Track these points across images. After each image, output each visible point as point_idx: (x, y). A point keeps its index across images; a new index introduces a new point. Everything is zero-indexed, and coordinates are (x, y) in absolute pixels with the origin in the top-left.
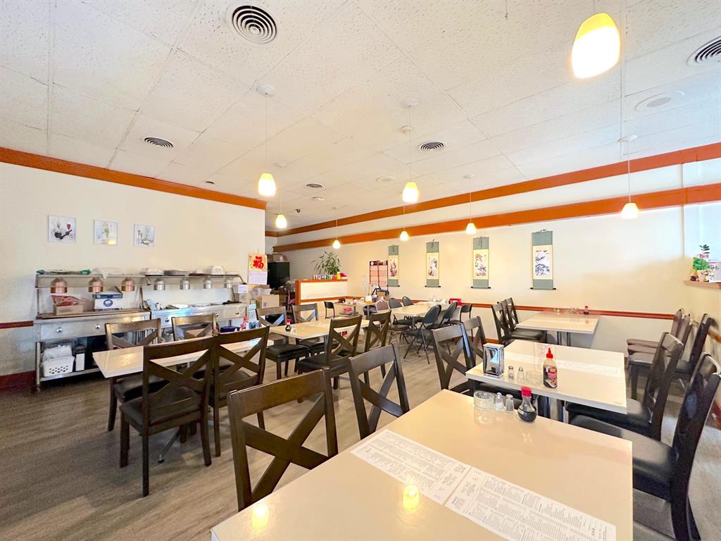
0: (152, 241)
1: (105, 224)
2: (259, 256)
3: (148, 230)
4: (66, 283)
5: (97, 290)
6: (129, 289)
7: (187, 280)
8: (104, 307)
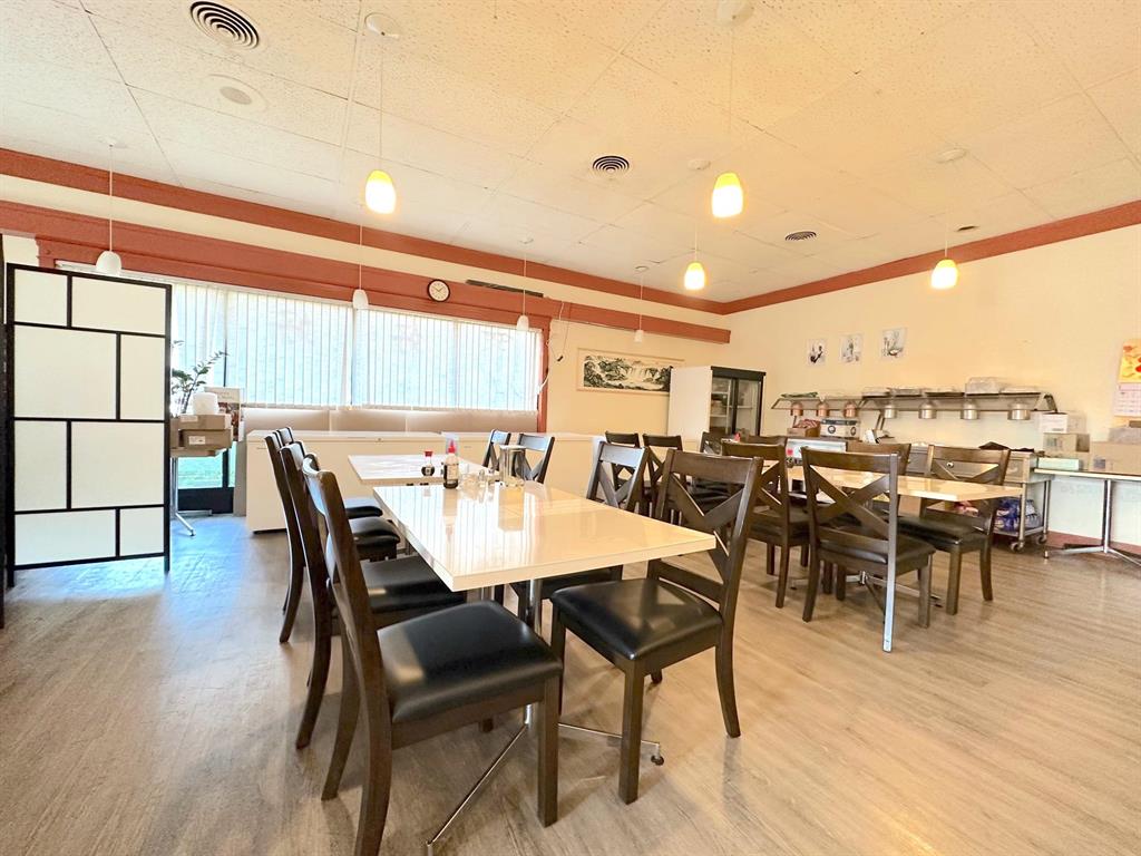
0: (901, 350)
1: (850, 337)
3: (896, 336)
4: (801, 405)
5: (822, 413)
6: (850, 414)
7: (930, 403)
8: (828, 434)
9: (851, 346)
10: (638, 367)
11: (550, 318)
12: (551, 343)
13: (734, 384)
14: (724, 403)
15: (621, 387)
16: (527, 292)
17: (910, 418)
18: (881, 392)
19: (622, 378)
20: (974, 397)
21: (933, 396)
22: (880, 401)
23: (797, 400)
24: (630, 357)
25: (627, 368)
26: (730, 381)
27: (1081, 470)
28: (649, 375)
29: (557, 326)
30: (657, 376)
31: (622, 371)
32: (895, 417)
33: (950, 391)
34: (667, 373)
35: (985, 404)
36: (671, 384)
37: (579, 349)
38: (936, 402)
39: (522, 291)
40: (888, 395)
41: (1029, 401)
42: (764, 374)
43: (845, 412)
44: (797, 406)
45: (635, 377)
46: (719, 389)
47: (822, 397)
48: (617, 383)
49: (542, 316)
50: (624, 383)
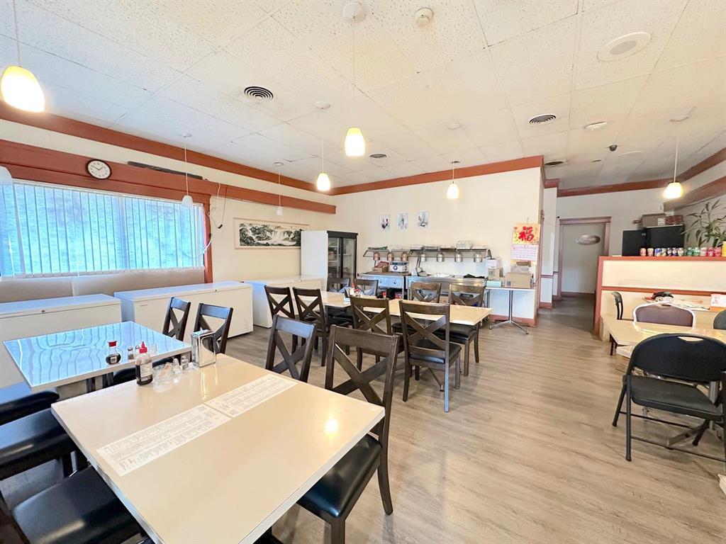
1: (402, 215)
2: (527, 226)
4: (379, 255)
5: (390, 259)
6: (404, 259)
7: (442, 254)
8: (393, 270)
9: (403, 220)
10: (279, 231)
11: (210, 195)
12: (212, 214)
13: (341, 241)
14: (335, 253)
15: (267, 245)
16: (189, 175)
17: (432, 261)
18: (419, 248)
19: (268, 238)
20: (460, 251)
21: (443, 250)
22: (419, 252)
23: (377, 251)
24: (273, 224)
25: (271, 231)
26: (338, 240)
27: (502, 286)
28: (286, 236)
29: (216, 202)
30: (292, 236)
31: (268, 234)
32: (426, 260)
33: (450, 247)
34: (298, 234)
35: (465, 254)
36: (302, 241)
37: (235, 218)
38: (444, 253)
39: (185, 174)
40: (422, 249)
41: (482, 253)
42: (357, 234)
43: (402, 259)
44: (376, 255)
45: (277, 237)
46: (332, 244)
47: (390, 249)
48: (265, 242)
49: (203, 193)
50: (270, 242)
